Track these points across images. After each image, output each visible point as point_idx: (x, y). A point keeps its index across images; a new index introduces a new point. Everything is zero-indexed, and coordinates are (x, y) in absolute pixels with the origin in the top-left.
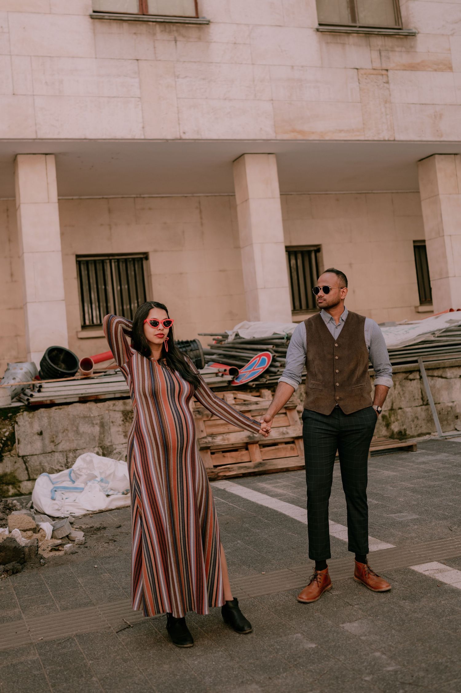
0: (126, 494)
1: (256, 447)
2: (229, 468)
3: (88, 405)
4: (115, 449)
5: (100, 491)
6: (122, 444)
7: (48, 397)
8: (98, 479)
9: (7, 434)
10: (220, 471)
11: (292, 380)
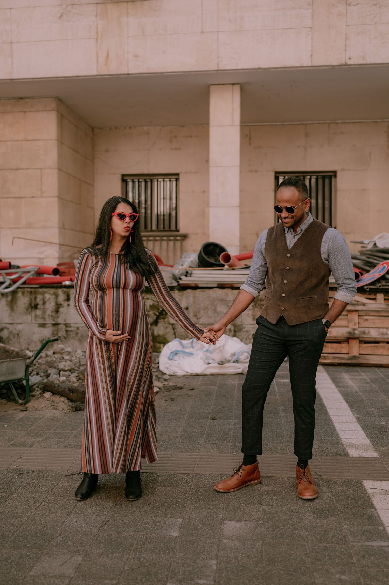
0: (222, 365)
1: (356, 342)
3: (225, 290)
4: (245, 328)
5: (201, 358)
6: (251, 325)
7: (194, 281)
8: (205, 350)
11: (252, 288)
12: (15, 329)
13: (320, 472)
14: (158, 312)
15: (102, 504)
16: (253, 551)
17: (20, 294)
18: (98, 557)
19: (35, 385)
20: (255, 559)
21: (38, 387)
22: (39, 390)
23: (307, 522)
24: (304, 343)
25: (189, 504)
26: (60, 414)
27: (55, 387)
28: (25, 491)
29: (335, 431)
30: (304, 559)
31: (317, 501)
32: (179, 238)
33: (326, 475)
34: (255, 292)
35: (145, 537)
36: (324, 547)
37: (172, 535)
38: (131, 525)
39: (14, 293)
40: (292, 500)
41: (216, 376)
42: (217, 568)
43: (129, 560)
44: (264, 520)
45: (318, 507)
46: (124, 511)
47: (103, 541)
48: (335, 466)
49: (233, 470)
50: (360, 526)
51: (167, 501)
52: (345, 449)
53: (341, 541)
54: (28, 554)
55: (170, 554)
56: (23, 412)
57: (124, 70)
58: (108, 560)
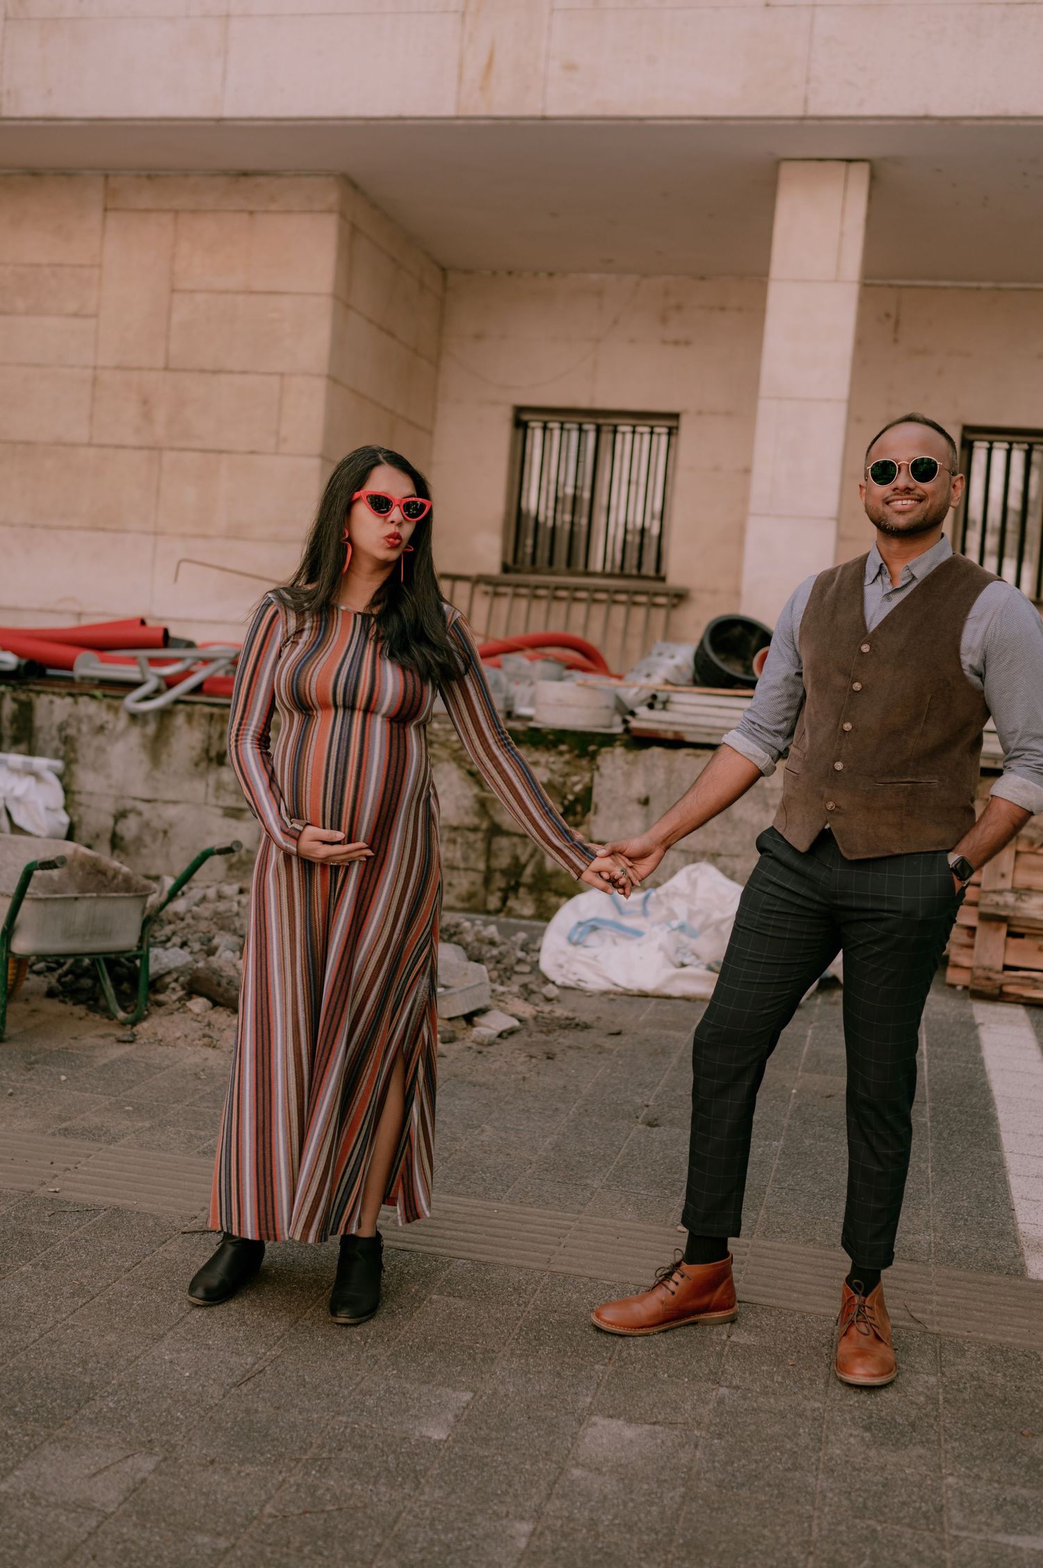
2: (1035, 980)
5: (661, 948)
7: (672, 723)
8: (675, 924)
9: (578, 788)
10: (1008, 980)
11: (753, 741)
12: (159, 816)
13: (924, 1311)
14: (562, 804)
15: (259, 1323)
16: (649, 1512)
17: (180, 720)
18: (199, 1468)
19: (169, 973)
20: (648, 1535)
21: (176, 980)
22: (178, 988)
23: (838, 1452)
24: (887, 919)
25: (504, 1356)
26: (222, 1063)
27: (219, 985)
28: (59, 1259)
29: (1007, 1198)
30: (794, 1558)
31: (888, 1395)
32: (661, 600)
33: (938, 1324)
34: (761, 753)
35: (348, 1430)
36: (865, 1532)
37: (429, 1434)
38: (320, 1390)
39: (165, 714)
40: (812, 1381)
41: (698, 1002)
42: (529, 1544)
43: (283, 1488)
44: (712, 1429)
45: (883, 1414)
46: (313, 1351)
47: (229, 1425)
48: (974, 1300)
49: (654, 1271)
50: (996, 1485)
51: (444, 1337)
52: (1021, 1254)
53: (923, 1521)
54: (9, 1432)
55: (406, 1486)
56: (121, 1044)
57: (532, 106)
58: (224, 1481)
